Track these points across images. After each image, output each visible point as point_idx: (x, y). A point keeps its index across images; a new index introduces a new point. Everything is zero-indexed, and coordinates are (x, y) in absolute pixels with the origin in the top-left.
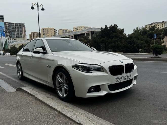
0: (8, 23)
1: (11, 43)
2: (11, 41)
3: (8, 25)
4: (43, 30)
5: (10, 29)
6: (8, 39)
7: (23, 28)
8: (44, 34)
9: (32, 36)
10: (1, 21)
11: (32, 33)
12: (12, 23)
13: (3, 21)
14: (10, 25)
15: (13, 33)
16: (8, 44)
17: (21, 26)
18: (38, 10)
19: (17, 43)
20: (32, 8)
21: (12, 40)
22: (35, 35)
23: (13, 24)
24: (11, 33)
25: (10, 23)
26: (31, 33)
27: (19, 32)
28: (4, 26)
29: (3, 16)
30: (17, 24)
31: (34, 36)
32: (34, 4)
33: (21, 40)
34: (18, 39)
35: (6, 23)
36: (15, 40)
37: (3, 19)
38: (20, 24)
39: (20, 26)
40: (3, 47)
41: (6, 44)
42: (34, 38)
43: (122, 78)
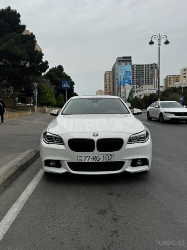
0: (136, 65)
1: (137, 92)
3: (137, 68)
4: (185, 70)
5: (138, 74)
6: (134, 87)
7: (156, 70)
8: (185, 77)
9: (167, 82)
10: (128, 64)
11: (169, 77)
12: (141, 65)
13: (131, 64)
14: (138, 68)
15: (141, 79)
16: (133, 94)
18: (159, 45)
19: (144, 92)
20: (151, 43)
21: (138, 89)
22: (172, 80)
23: (143, 65)
24: (138, 79)
25: (138, 65)
26: (167, 77)
27: (150, 77)
28: (131, 70)
29: (130, 58)
30: (148, 65)
31: (170, 80)
32: (154, 37)
33: (150, 88)
34: (146, 87)
35: (134, 65)
36: (142, 88)
37: (131, 61)
38: (151, 65)
39: (151, 68)
40: (127, 98)
41: (131, 94)
42: (170, 84)
43: (92, 157)
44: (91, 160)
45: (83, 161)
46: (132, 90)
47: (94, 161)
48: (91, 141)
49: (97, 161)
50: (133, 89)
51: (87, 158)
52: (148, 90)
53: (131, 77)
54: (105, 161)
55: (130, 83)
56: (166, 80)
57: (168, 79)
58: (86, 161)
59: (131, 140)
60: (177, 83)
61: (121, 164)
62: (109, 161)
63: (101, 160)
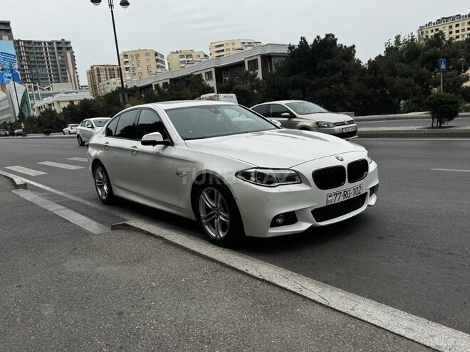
0: (24, 42)
1: (38, 98)
2: (37, 95)
3: (25, 47)
4: (126, 56)
5: (33, 59)
6: (30, 87)
7: (68, 54)
8: (128, 69)
9: (93, 77)
10: (5, 37)
11: (95, 68)
12: (35, 43)
13: (11, 38)
14: (30, 48)
15: (40, 71)
16: (30, 102)
17: (61, 48)
18: (111, 5)
19: (56, 98)
21: (39, 91)
22: (103, 74)
23: (40, 43)
24: (34, 71)
25: (29, 42)
26: (92, 67)
27: (59, 67)
28: (13, 52)
29: (7, 24)
30: (50, 43)
31: (99, 75)
33: (66, 90)
34: (56, 87)
35: (18, 41)
36: (49, 89)
37: (9, 31)
38: (58, 43)
39: (58, 48)
40: (17, 111)
41: (24, 101)
42: (100, 81)
43: (342, 193)
44: (342, 199)
45: (333, 203)
46: (25, 93)
49: (347, 198)
50: (29, 93)
51: (338, 197)
53: (16, 66)
54: (355, 196)
55: (15, 79)
56: (91, 73)
57: (95, 73)
58: (337, 201)
60: (113, 79)
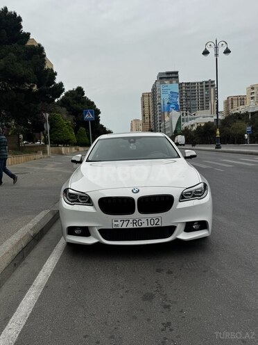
0: (186, 83)
1: (187, 121)
2: (187, 119)
3: (186, 87)
4: (253, 88)
5: (189, 95)
6: (183, 114)
7: (212, 90)
8: (252, 98)
9: (228, 105)
10: (174, 82)
11: (230, 99)
12: (192, 83)
13: (177, 82)
14: (188, 88)
15: (193, 102)
16: (182, 123)
17: (208, 86)
18: (217, 55)
19: (197, 120)
20: (206, 53)
21: (189, 116)
22: (235, 102)
23: (195, 83)
24: (189, 103)
25: (188, 83)
26: (228, 98)
27: (205, 100)
28: (177, 91)
29: (177, 73)
30: (201, 83)
31: (232, 103)
32: (209, 44)
33: (205, 115)
34: (199, 113)
35: (181, 84)
36: (194, 115)
37: (177, 77)
38: (206, 82)
39: (206, 86)
40: (174, 129)
41: (179, 123)
42: (232, 108)
43: (131, 221)
44: (130, 226)
45: (120, 227)
46: (180, 118)
47: (135, 227)
48: (130, 200)
49: (138, 227)
50: (182, 117)
51: (125, 223)
52: (203, 118)
53: (178, 100)
54: (150, 226)
55: (177, 109)
56: (227, 103)
57: (230, 102)
58: (124, 227)
59: (183, 197)
60: (242, 106)
61: (171, 230)
62: (154, 226)
63: (144, 225)
